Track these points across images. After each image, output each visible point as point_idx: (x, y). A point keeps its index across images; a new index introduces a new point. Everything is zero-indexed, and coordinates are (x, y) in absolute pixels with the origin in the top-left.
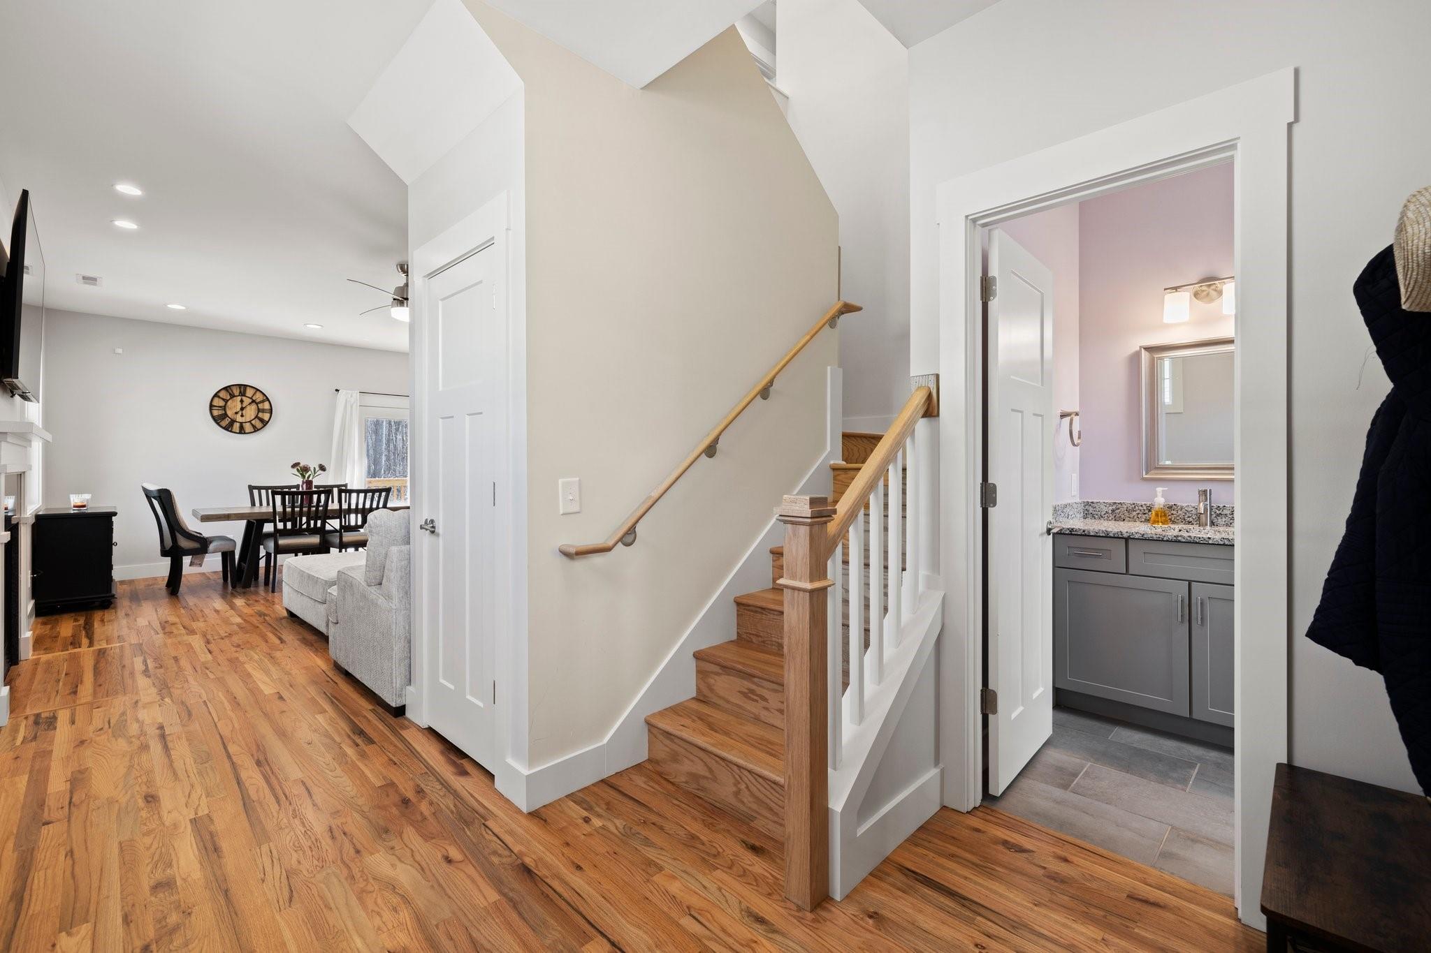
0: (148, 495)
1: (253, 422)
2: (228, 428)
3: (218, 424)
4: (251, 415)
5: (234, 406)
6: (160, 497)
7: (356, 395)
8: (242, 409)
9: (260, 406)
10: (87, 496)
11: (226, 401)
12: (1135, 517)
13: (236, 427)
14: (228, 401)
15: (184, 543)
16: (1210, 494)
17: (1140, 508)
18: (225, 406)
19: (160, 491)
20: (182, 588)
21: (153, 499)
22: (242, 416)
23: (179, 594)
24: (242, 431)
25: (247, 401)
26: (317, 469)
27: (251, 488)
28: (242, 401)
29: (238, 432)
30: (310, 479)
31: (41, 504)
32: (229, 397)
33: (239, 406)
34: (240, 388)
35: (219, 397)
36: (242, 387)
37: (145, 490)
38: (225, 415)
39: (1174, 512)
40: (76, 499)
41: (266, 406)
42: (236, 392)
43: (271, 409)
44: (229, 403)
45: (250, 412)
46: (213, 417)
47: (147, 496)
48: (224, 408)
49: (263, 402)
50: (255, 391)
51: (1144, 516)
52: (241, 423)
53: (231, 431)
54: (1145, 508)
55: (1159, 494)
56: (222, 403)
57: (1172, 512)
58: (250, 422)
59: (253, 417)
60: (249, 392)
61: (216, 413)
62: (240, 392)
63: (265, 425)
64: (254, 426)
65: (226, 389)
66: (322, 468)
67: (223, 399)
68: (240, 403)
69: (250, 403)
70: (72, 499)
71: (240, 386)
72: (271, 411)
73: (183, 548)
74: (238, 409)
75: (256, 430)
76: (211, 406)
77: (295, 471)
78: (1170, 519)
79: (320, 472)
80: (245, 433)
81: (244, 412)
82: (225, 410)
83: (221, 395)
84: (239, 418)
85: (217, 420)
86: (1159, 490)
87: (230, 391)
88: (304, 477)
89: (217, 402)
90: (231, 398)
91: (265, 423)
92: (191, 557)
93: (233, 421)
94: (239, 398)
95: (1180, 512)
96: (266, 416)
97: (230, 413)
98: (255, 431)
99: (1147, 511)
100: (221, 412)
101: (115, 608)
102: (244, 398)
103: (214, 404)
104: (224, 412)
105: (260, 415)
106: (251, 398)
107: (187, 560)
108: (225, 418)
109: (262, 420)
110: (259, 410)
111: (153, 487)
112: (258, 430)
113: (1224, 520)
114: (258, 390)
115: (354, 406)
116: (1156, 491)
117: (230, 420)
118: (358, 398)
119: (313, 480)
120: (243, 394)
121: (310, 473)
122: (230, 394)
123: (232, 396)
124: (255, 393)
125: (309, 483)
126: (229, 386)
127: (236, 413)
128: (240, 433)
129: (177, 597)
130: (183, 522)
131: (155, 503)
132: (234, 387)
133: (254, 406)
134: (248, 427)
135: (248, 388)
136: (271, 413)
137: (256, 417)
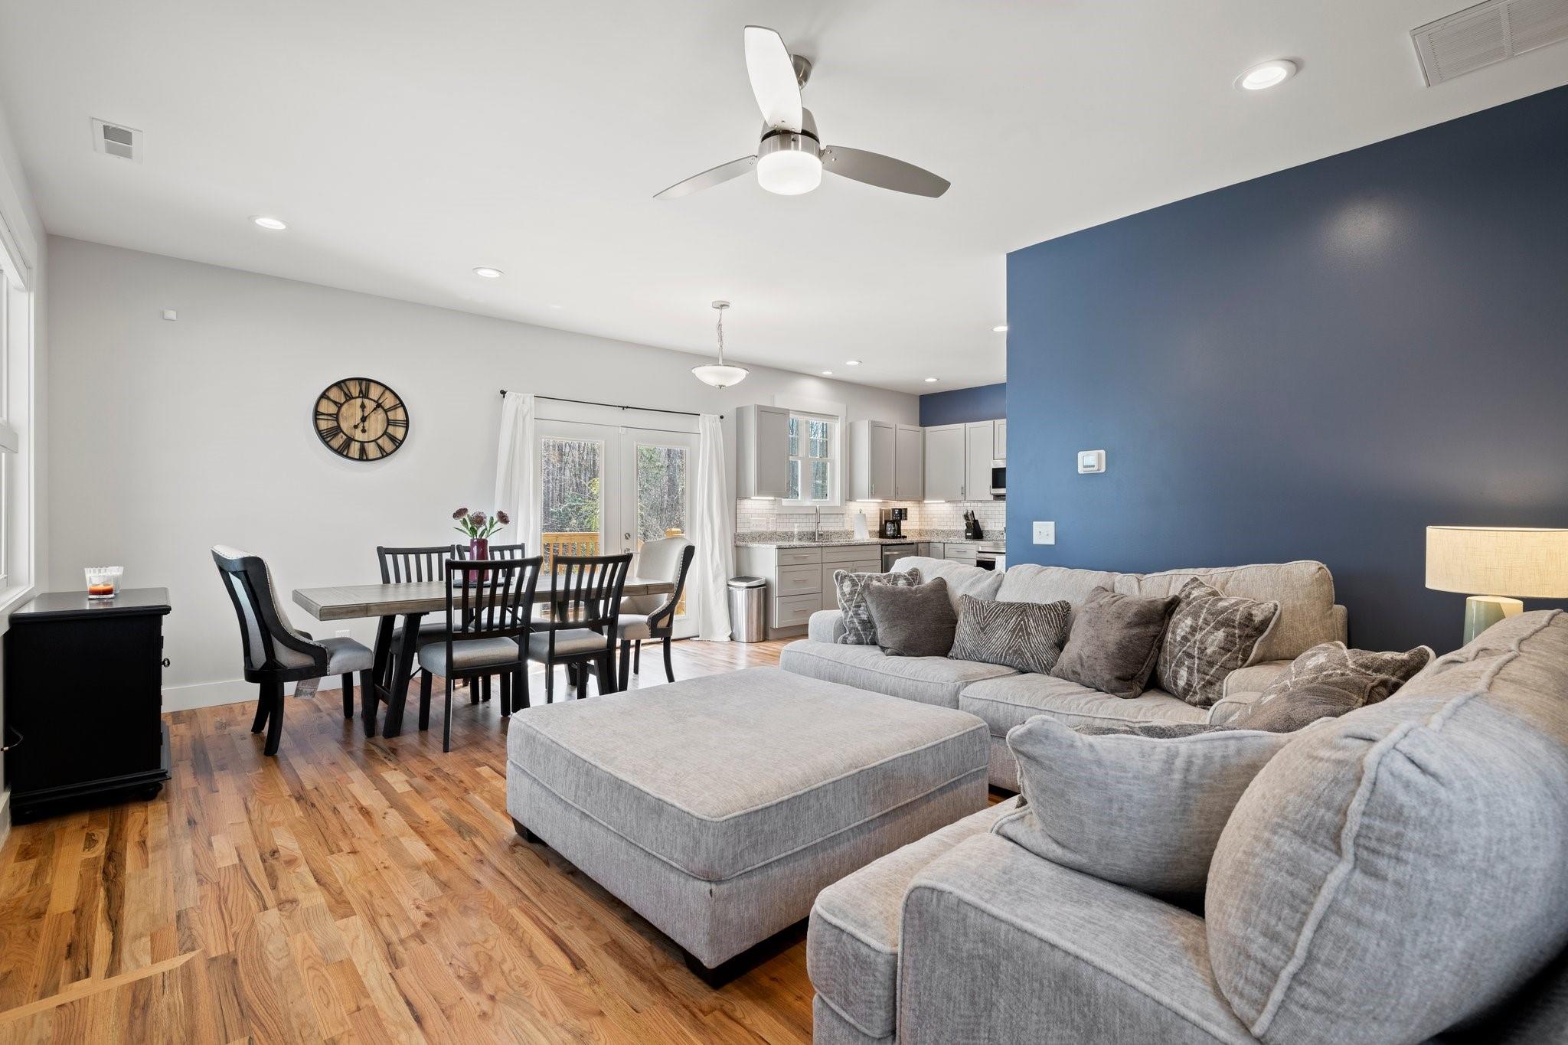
0: (224, 567)
1: (380, 441)
2: (342, 451)
3: (327, 444)
4: (376, 430)
5: (351, 414)
6: (245, 572)
7: (530, 400)
8: (364, 419)
9: (391, 415)
10: (115, 571)
11: (339, 406)
13: (355, 448)
14: (342, 405)
15: (287, 657)
18: (337, 414)
19: (246, 561)
20: (285, 740)
21: (231, 576)
22: (364, 431)
23: (278, 754)
24: (363, 456)
25: (370, 405)
26: (496, 519)
27: (382, 552)
28: (363, 406)
29: (357, 457)
30: (483, 537)
31: (32, 585)
32: (343, 400)
33: (359, 414)
34: (360, 385)
35: (328, 398)
36: (364, 382)
37: (218, 558)
38: (338, 429)
40: (95, 578)
41: (399, 415)
42: (355, 390)
43: (407, 420)
44: (344, 408)
45: (376, 424)
46: (320, 432)
47: (222, 570)
48: (336, 417)
49: (394, 408)
50: (382, 389)
52: (362, 443)
53: (347, 456)
56: (333, 409)
58: (375, 441)
59: (380, 434)
60: (375, 392)
61: (324, 425)
62: (361, 391)
63: (397, 448)
64: (381, 448)
65: (339, 385)
66: (503, 518)
67: (335, 403)
68: (360, 410)
69: (375, 409)
70: (88, 576)
71: (360, 380)
72: (406, 424)
73: (283, 667)
74: (358, 420)
75: (384, 454)
76: (317, 414)
77: (458, 523)
79: (499, 525)
80: (367, 460)
81: (366, 424)
82: (337, 420)
83: (333, 394)
84: (359, 435)
85: (325, 436)
87: (346, 390)
88: (473, 531)
89: (327, 407)
90: (347, 401)
91: (398, 443)
92: (296, 682)
93: (350, 440)
94: (359, 401)
96: (399, 433)
97: (345, 426)
98: (383, 457)
100: (332, 424)
101: (166, 797)
102: (366, 401)
103: (321, 409)
104: (336, 424)
105: (391, 430)
106: (377, 402)
107: (290, 687)
108: (336, 434)
109: (393, 439)
110: (389, 422)
111: (233, 554)
112: (388, 455)
114: (387, 388)
115: (528, 418)
117: (345, 437)
118: (533, 406)
119: (488, 539)
120: (364, 395)
121: (483, 528)
122: (345, 394)
123: (349, 397)
124: (384, 392)
125: (482, 544)
126: (344, 381)
127: (356, 427)
128: (360, 459)
129: (276, 759)
130: (286, 618)
131: (238, 584)
132: (352, 382)
133: (380, 415)
134: (372, 450)
135: (372, 384)
136: (407, 428)
137: (385, 433)
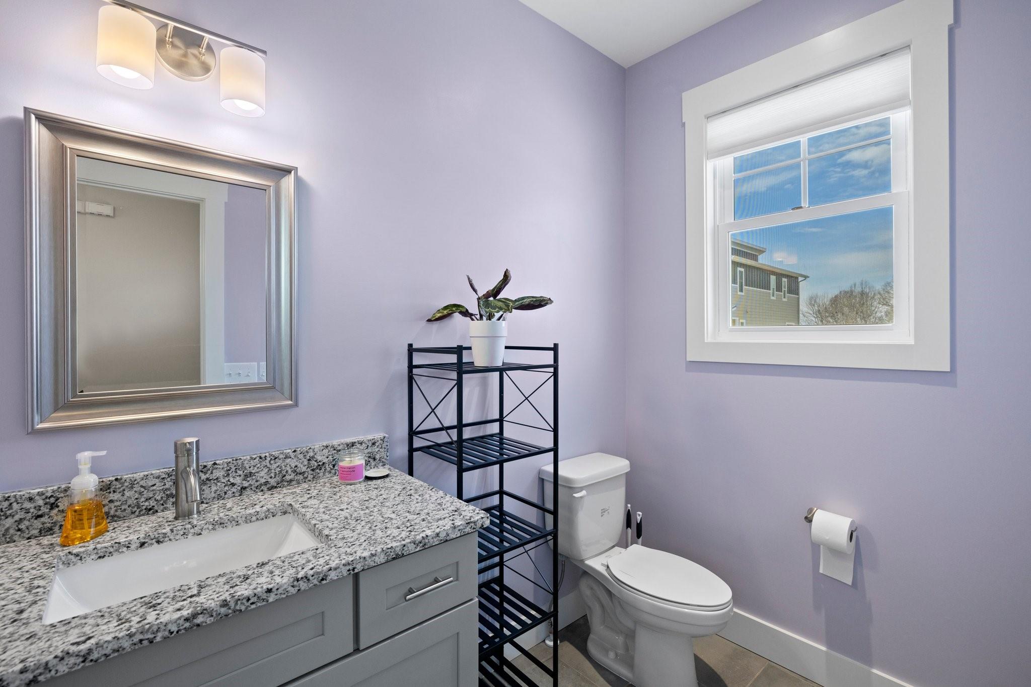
12: (12, 531)
16: (198, 449)
17: (27, 505)
39: (116, 496)
51: (37, 524)
54: (41, 502)
55: (85, 467)
57: (112, 496)
78: (107, 514)
86: (85, 457)
95: (127, 494)
99: (45, 510)
113: (214, 488)
116: (76, 463)
